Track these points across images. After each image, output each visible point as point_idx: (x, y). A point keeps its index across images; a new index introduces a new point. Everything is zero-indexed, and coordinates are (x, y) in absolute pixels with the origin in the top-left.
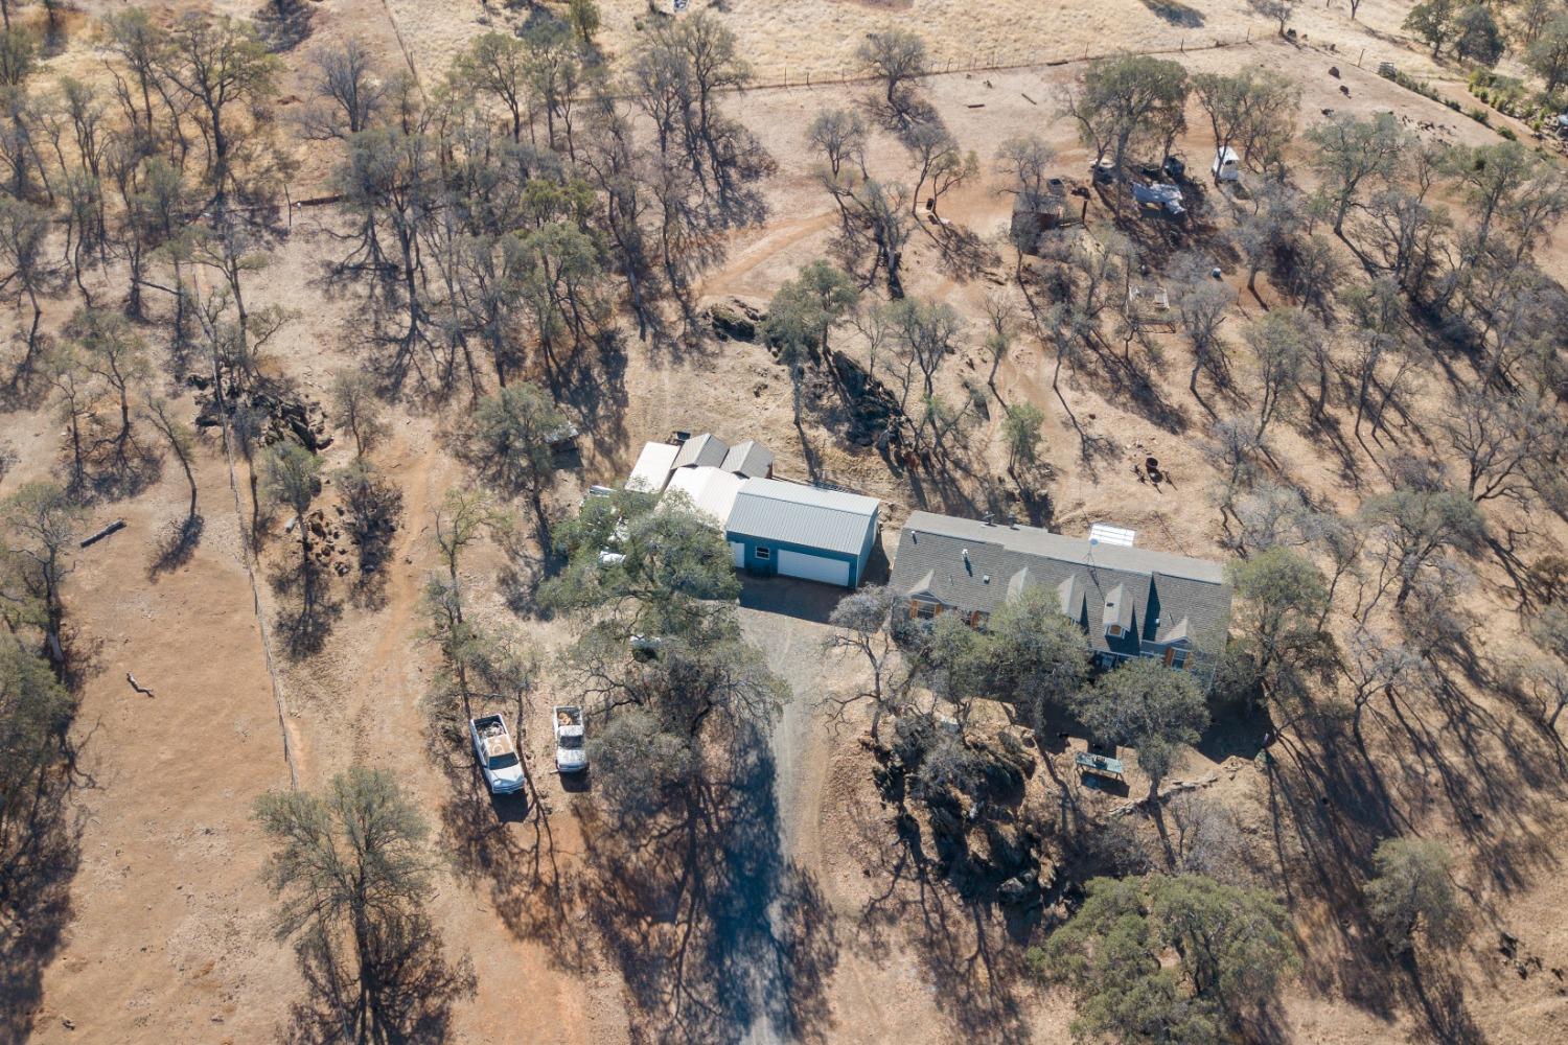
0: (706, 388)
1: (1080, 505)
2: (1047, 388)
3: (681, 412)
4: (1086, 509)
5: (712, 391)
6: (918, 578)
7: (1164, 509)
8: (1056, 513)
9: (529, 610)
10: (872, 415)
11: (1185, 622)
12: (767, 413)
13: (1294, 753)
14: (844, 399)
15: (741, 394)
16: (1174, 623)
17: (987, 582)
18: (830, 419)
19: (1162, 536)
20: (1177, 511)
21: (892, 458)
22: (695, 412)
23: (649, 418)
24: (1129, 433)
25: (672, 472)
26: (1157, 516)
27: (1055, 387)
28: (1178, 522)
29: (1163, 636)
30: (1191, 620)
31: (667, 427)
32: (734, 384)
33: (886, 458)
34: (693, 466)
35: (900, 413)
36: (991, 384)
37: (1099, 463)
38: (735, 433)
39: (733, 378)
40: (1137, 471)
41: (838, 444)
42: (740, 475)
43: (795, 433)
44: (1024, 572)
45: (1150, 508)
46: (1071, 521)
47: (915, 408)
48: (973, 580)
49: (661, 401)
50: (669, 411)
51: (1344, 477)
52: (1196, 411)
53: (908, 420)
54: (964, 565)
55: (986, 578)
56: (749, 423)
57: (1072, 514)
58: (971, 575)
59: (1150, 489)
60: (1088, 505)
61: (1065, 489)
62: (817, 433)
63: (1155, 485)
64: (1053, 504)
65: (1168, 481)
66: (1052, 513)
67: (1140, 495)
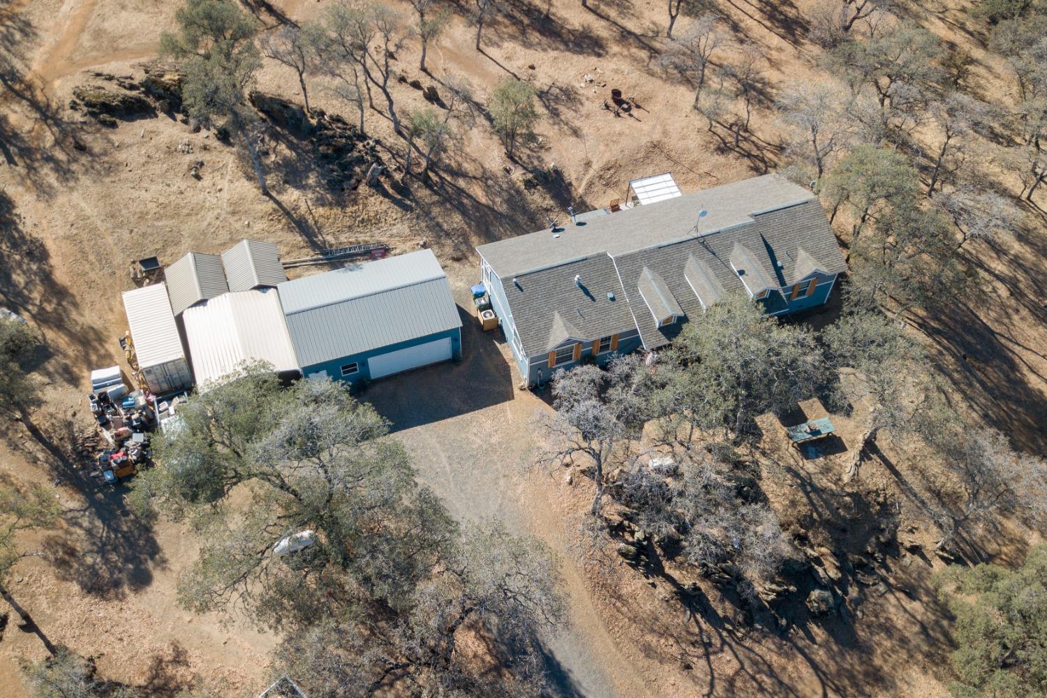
0: (135, 194)
1: (588, 164)
2: (475, 53)
3: (126, 235)
4: (596, 166)
5: (148, 196)
6: (548, 327)
7: (656, 137)
8: (574, 183)
9: (117, 584)
10: (340, 151)
11: (802, 254)
12: (225, 195)
14: (291, 146)
15: (179, 183)
17: (613, 299)
18: (293, 175)
19: (670, 163)
20: (665, 133)
21: (391, 191)
22: (143, 229)
23: (92, 257)
24: (572, 72)
25: (179, 320)
26: (655, 146)
27: (479, 49)
28: (674, 143)
31: (125, 263)
32: (164, 175)
33: (386, 194)
34: (202, 302)
35: (363, 137)
36: (424, 69)
37: (566, 113)
38: (204, 233)
39: (157, 168)
40: (607, 107)
41: (321, 202)
42: (262, 288)
43: (272, 205)
44: (646, 273)
45: (644, 141)
46: (590, 184)
47: (379, 127)
48: (599, 304)
49: (93, 230)
50: (110, 240)
51: (742, 42)
52: (600, 28)
53: (378, 142)
54: (581, 293)
55: (610, 295)
56: (210, 216)
57: (588, 177)
58: (593, 299)
59: (631, 121)
60: (594, 160)
61: (564, 154)
62: (291, 196)
63: (631, 115)
64: (566, 174)
65: (638, 107)
66: (570, 184)
67: (627, 131)
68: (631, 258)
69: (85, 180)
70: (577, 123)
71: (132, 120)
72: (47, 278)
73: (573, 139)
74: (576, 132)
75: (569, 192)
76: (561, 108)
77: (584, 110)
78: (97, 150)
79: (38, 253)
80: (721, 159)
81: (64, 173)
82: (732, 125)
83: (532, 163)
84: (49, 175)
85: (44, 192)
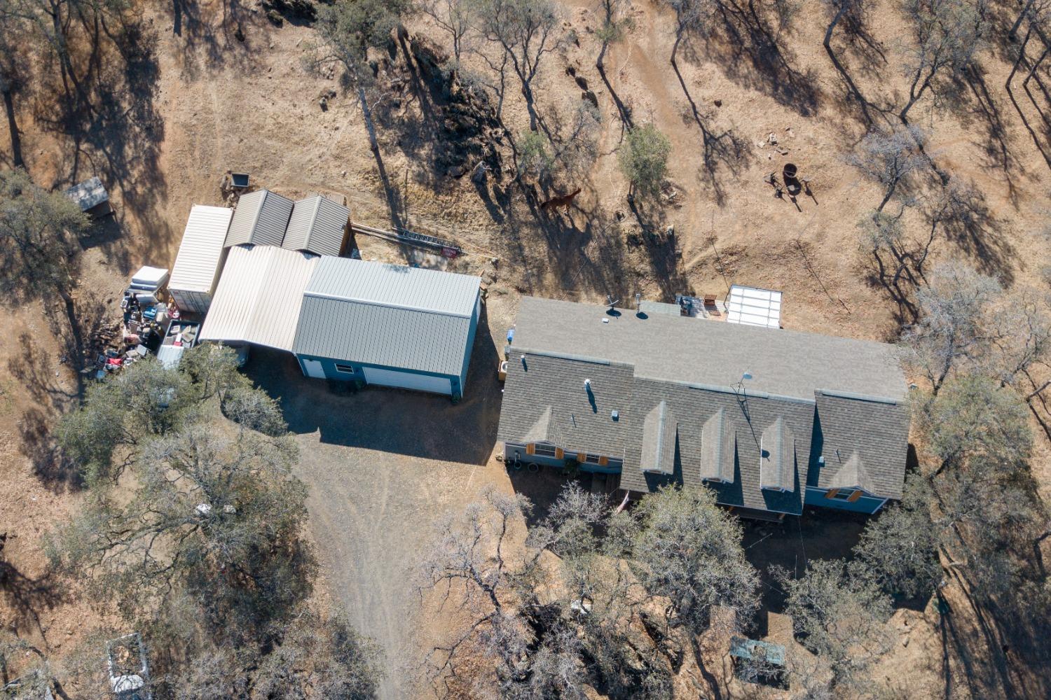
0: (262, 103)
1: (712, 240)
2: (664, 64)
3: (235, 143)
4: (718, 246)
5: (270, 109)
6: (534, 419)
7: (806, 237)
8: (685, 256)
9: (62, 477)
10: (463, 132)
11: (854, 459)
12: (338, 136)
13: (967, 587)
14: (425, 107)
15: (306, 108)
16: (841, 461)
17: (616, 419)
18: (409, 140)
19: (806, 273)
20: (820, 236)
21: (491, 193)
22: (252, 142)
23: (197, 154)
24: (760, 124)
25: (226, 251)
26: (799, 247)
27: (673, 63)
28: (823, 252)
29: (828, 478)
30: (862, 456)
31: (221, 169)
32: (295, 94)
33: (484, 195)
34: (249, 246)
35: (496, 123)
36: (600, 67)
37: (724, 172)
38: (302, 168)
39: (294, 84)
40: (773, 181)
41: (420, 179)
42: (308, 253)
43: (373, 163)
44: (661, 409)
45: (791, 236)
46: (702, 264)
47: (515, 114)
48: (598, 418)
49: (210, 126)
50: (220, 142)
51: (991, 151)
52: (828, 80)
53: (507, 134)
54: (586, 398)
55: (614, 414)
56: (317, 152)
57: (704, 254)
58: (595, 410)
59: (789, 207)
60: (721, 238)
61: (692, 219)
62: (397, 161)
63: (794, 200)
64: (680, 243)
65: (809, 193)
66: (680, 255)
67: (777, 218)
68: (653, 385)
69: (228, 73)
70: (727, 188)
71: (298, 24)
72: (152, 159)
73: (712, 205)
74: (720, 198)
75: (674, 263)
76: (722, 165)
77: (744, 175)
78: (254, 45)
79: (155, 132)
80: (867, 292)
81: (215, 59)
82: (906, 255)
83: (651, 216)
84: (201, 55)
85: (190, 72)
